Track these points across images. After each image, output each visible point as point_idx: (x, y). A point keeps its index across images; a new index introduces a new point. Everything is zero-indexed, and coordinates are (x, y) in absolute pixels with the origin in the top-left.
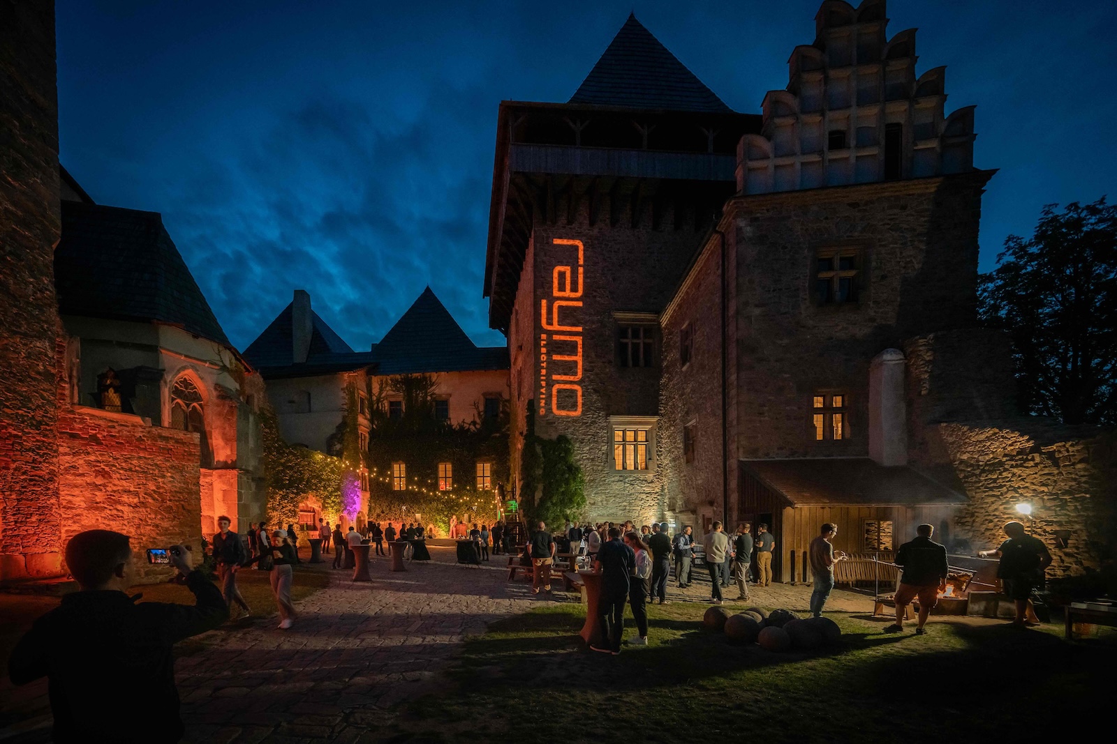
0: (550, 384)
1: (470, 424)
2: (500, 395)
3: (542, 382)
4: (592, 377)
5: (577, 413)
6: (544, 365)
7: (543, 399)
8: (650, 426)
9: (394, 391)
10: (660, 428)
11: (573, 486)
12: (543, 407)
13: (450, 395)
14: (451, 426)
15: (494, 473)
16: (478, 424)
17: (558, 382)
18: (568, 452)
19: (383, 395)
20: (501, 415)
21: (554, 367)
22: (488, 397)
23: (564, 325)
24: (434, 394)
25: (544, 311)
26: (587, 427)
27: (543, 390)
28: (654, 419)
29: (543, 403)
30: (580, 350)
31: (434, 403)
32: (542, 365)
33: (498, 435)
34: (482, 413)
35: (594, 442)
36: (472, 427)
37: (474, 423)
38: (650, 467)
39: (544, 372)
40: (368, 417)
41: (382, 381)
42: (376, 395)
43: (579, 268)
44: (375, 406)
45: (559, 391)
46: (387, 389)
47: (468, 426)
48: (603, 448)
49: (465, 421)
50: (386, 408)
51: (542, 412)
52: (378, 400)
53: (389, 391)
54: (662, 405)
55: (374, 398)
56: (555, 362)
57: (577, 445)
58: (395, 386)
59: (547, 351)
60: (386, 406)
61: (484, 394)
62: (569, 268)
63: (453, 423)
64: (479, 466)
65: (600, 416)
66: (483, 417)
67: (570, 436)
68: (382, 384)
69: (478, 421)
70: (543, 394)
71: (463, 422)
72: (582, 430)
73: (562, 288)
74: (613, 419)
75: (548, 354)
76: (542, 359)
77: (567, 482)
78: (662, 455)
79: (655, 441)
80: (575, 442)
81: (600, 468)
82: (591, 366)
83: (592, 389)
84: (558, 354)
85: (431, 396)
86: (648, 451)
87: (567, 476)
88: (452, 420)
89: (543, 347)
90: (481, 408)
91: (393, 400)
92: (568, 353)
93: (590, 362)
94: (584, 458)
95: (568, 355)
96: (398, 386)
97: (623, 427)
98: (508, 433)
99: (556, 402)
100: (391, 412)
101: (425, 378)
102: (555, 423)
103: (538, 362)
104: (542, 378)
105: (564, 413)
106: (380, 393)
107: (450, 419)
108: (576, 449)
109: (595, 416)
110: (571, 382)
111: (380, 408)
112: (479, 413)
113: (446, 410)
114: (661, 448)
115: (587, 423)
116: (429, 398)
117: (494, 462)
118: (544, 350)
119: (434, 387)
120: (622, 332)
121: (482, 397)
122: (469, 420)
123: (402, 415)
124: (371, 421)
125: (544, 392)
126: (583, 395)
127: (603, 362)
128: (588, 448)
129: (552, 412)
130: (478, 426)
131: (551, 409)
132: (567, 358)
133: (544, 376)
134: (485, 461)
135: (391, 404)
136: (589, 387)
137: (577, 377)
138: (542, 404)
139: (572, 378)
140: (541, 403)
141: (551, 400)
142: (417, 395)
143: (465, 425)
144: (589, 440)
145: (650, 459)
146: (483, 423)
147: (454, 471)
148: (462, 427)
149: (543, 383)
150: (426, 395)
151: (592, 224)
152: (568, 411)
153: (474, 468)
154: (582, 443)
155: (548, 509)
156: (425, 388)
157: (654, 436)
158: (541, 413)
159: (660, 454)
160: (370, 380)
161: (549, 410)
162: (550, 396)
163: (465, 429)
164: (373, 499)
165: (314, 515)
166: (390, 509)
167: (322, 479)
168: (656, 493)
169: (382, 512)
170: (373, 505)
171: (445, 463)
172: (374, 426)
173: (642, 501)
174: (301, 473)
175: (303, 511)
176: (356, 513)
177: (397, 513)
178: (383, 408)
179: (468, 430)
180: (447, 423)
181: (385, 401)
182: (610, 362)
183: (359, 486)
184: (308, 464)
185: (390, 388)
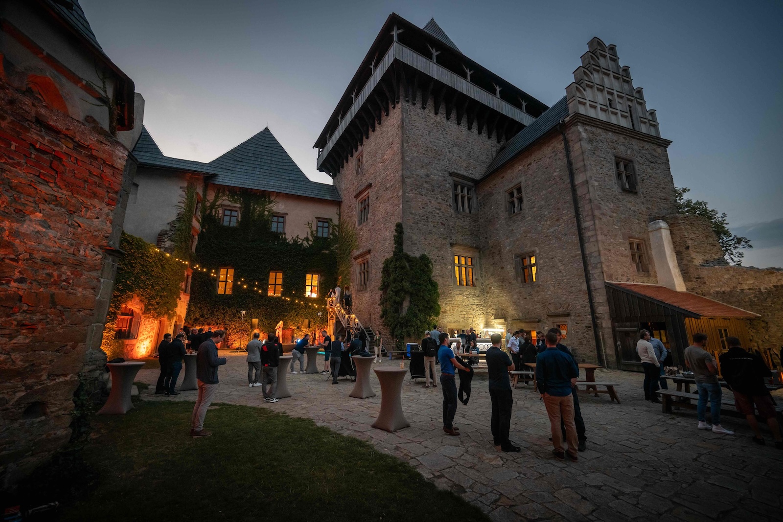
1: (303, 240)
2: (331, 220)
4: (440, 214)
8: (474, 255)
9: (230, 201)
10: (480, 257)
13: (287, 214)
14: (286, 239)
15: (321, 283)
16: (311, 241)
19: (218, 203)
20: (331, 236)
22: (320, 220)
24: (271, 209)
31: (271, 218)
33: (327, 252)
34: (314, 232)
35: (443, 262)
36: (305, 244)
37: (307, 239)
38: (476, 285)
40: (201, 220)
41: (219, 190)
42: (211, 201)
44: (208, 212)
46: (224, 198)
47: (301, 241)
48: (448, 268)
49: (299, 237)
51: (408, 233)
52: (213, 206)
53: (225, 200)
55: (209, 204)
57: (434, 264)
58: (233, 197)
61: (316, 218)
63: (287, 237)
64: (309, 276)
65: (446, 243)
66: (315, 235)
68: (219, 193)
69: (311, 238)
71: (297, 237)
74: (454, 248)
78: (483, 277)
80: (432, 261)
81: (447, 283)
82: (439, 206)
83: (440, 222)
85: (269, 211)
86: (473, 273)
88: (286, 235)
90: (314, 229)
91: (228, 209)
93: (438, 203)
94: (438, 274)
96: (236, 197)
97: (459, 253)
98: (336, 251)
101: (264, 196)
102: (416, 244)
106: (215, 201)
107: (285, 233)
108: (433, 267)
109: (443, 243)
111: (214, 214)
112: (312, 232)
113: (282, 225)
114: (482, 271)
115: (438, 247)
116: (266, 213)
117: (322, 275)
119: (272, 205)
120: (455, 187)
121: (315, 220)
122: (302, 236)
124: (203, 226)
127: (446, 205)
128: (439, 267)
130: (310, 243)
134: (312, 273)
142: (255, 209)
143: (299, 240)
145: (476, 279)
146: (315, 241)
147: (284, 279)
148: (296, 242)
150: (264, 210)
153: (304, 276)
157: (477, 262)
163: (299, 243)
164: (194, 302)
165: (131, 319)
166: (212, 313)
167: (151, 276)
168: (482, 305)
169: (202, 316)
170: (193, 308)
171: (276, 271)
172: (204, 230)
173: (474, 311)
174: (132, 267)
175: (123, 314)
176: (175, 317)
177: (219, 317)
178: (217, 215)
179: (302, 244)
180: (282, 237)
181: (220, 209)
182: (450, 206)
183: (183, 287)
184: (141, 257)
185: (227, 198)
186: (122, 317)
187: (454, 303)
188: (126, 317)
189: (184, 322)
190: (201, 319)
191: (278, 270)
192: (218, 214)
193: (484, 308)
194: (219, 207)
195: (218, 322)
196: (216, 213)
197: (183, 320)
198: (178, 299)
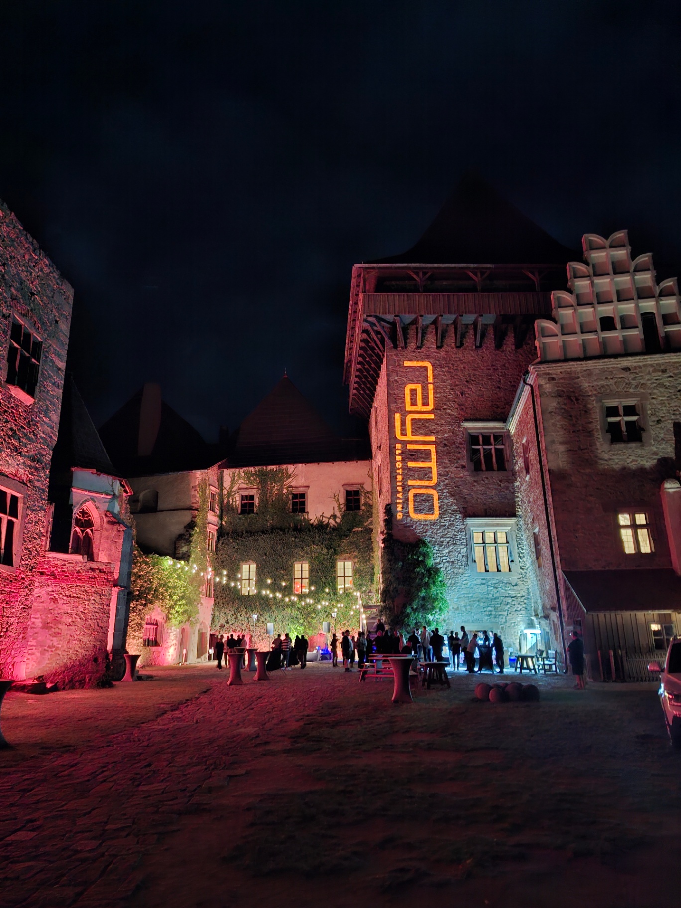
0: (406, 489)
1: (329, 518)
2: (362, 485)
3: (398, 488)
4: (446, 482)
5: (435, 516)
6: (400, 472)
7: (399, 503)
8: (509, 528)
9: (247, 484)
10: (519, 529)
11: (433, 590)
12: (400, 511)
13: (308, 487)
14: (308, 521)
15: (356, 572)
16: (338, 518)
17: (414, 487)
18: (425, 555)
19: (234, 489)
20: (363, 508)
21: (409, 473)
22: (349, 489)
23: (417, 435)
24: (290, 487)
25: (398, 424)
26: (445, 529)
27: (400, 495)
28: (512, 521)
29: (399, 507)
30: (433, 457)
31: (290, 497)
32: (398, 472)
33: (360, 529)
34: (342, 506)
35: (453, 544)
36: (332, 521)
37: (334, 516)
38: (512, 569)
39: (399, 478)
40: (218, 512)
41: (234, 474)
42: (227, 489)
43: (429, 385)
44: (225, 501)
45: (415, 496)
46: (240, 482)
47: (327, 520)
48: (462, 551)
49: (324, 515)
50: (238, 503)
51: (399, 516)
52: (229, 494)
53: (241, 483)
54: (518, 507)
55: (225, 492)
56: (410, 469)
57: (436, 548)
58: (249, 478)
59: (402, 458)
60: (237, 501)
61: (344, 486)
62: (420, 385)
63: (310, 518)
64: (340, 565)
65: (457, 519)
66: (343, 510)
67: (427, 539)
68: (234, 477)
69: (338, 514)
70: (400, 499)
71: (322, 516)
72: (440, 532)
73: (414, 403)
74: (470, 521)
75: (403, 461)
76: (397, 467)
77: (427, 585)
78: (524, 557)
79: (516, 543)
80: (434, 545)
81: (461, 571)
82: (446, 471)
83: (447, 492)
84: (412, 461)
85: (287, 488)
86: (509, 553)
87: (426, 580)
88: (310, 514)
89: (398, 455)
90: (342, 500)
91: (245, 493)
92: (422, 460)
93: (445, 468)
94: (444, 561)
95: (422, 462)
96: (252, 478)
97: (482, 529)
98: (372, 527)
99: (413, 506)
100: (243, 506)
101: (281, 471)
102: (412, 526)
103: (393, 469)
104: (398, 484)
105: (420, 517)
106: (232, 487)
107: (308, 513)
108: (435, 551)
109: (452, 519)
110: (427, 487)
111: (231, 503)
112: (339, 505)
113: (303, 504)
114: (522, 549)
115: (445, 525)
116: (285, 491)
117: (356, 560)
118: (399, 458)
119: (290, 480)
120: (473, 439)
121: (342, 489)
122: (328, 514)
123: (255, 510)
124: (221, 518)
125: (401, 497)
126: (439, 499)
127: (456, 467)
128: (447, 551)
129: (409, 516)
130: (338, 520)
131: (408, 512)
132: (421, 465)
133: (399, 482)
134: (345, 559)
135: (243, 498)
136: (444, 491)
137: (432, 482)
138: (399, 509)
139: (426, 483)
140: (397, 507)
141: (408, 504)
142: (272, 488)
143: (324, 519)
144: (448, 542)
145: (512, 561)
146: (343, 516)
147: (311, 571)
148: (321, 522)
149: (400, 489)
150: (282, 488)
151: (438, 348)
152: (426, 514)
153: (334, 566)
154: (441, 546)
155: (408, 616)
156: (281, 480)
157: (514, 537)
158: (399, 518)
159: (521, 555)
160: (222, 473)
161: (407, 514)
162: (407, 500)
163: (324, 523)
164: (218, 607)
165: (156, 628)
166: (236, 618)
167: (168, 587)
168: (522, 597)
169: (227, 622)
170: (217, 614)
171: (301, 562)
172: (223, 523)
173: (508, 606)
174: (151, 583)
175: (147, 624)
176: (198, 624)
177: (243, 623)
178: (234, 503)
179: (328, 524)
180: (304, 518)
181: (237, 495)
182: (463, 467)
183: (204, 591)
184: (158, 572)
185: (243, 482)
186: (149, 626)
187: (472, 597)
188: (152, 627)
189: (209, 629)
190: (227, 626)
191: (303, 560)
192: (236, 502)
193: (525, 601)
194: (235, 494)
195: (243, 628)
196: (233, 502)
197: (208, 627)
198: (200, 605)
